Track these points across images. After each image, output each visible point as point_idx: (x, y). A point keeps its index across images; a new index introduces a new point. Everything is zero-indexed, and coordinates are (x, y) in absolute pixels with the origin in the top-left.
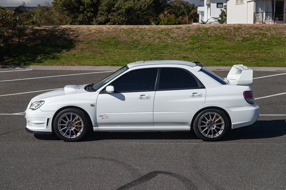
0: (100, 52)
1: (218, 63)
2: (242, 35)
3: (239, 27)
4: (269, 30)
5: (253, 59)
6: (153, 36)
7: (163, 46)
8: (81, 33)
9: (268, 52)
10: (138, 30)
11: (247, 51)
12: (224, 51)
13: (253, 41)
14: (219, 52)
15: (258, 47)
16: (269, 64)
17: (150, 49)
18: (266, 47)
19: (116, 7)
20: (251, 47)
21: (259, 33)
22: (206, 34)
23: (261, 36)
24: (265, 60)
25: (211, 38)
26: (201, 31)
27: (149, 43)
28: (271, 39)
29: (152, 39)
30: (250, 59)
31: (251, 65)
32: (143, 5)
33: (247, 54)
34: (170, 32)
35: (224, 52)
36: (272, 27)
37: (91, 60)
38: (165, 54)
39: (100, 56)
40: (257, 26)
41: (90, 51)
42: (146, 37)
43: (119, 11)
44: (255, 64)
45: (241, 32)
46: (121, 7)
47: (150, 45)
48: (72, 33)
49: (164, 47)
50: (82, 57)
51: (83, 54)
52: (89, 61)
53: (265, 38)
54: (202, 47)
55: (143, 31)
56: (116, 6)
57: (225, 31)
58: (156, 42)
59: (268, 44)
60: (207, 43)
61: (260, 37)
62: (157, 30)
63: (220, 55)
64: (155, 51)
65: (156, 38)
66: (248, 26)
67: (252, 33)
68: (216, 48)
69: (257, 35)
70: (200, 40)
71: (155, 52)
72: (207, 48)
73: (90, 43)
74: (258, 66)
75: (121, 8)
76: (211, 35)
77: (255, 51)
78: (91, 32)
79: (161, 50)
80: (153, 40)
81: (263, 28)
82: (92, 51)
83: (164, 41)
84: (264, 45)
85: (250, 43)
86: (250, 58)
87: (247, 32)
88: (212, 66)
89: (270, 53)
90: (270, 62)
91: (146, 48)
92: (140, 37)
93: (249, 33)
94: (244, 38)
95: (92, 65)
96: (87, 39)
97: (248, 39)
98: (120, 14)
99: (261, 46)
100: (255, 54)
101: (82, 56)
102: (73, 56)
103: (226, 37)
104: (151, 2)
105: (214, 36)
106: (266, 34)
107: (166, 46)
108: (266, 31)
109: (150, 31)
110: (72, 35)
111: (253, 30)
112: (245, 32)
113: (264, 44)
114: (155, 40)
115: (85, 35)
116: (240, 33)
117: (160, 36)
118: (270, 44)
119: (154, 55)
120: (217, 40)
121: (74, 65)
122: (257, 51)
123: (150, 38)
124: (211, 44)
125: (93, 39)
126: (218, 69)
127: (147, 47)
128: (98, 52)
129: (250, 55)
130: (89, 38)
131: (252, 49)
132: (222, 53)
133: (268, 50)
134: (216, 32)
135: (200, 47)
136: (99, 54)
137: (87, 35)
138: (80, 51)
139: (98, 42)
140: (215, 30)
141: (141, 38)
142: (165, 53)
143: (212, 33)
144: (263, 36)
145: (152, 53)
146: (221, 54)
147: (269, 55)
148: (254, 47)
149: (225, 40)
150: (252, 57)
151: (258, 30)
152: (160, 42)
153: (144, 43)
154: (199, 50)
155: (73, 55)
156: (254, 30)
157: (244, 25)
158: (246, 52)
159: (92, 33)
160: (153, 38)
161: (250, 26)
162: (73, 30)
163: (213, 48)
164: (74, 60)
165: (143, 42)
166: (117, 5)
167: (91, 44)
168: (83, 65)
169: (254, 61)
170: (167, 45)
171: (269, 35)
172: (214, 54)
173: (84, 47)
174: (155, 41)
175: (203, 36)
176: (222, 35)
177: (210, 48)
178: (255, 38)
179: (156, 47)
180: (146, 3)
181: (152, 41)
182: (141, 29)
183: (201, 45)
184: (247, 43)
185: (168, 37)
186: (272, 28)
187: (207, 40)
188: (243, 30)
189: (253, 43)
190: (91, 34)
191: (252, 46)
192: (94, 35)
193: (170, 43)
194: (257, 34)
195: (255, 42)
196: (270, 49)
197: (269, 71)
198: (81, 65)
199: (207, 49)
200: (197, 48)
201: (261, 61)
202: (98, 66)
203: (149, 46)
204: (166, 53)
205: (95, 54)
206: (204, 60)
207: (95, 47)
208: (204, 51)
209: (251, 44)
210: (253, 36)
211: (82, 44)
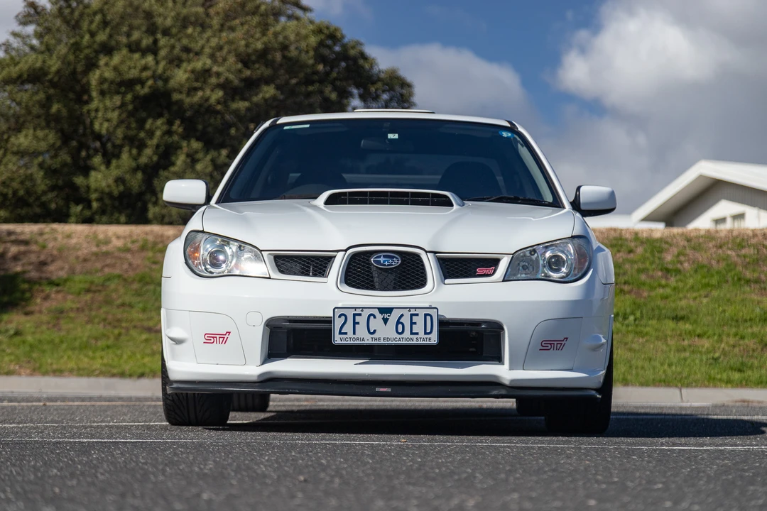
0: (146, 324)
1: (737, 376)
8: (60, 250)
12: (750, 330)
14: (728, 335)
22: (652, 263)
25: (678, 277)
26: (631, 251)
35: (754, 335)
37: (98, 354)
39: (147, 340)
41: (97, 320)
48: (14, 249)
50: (57, 340)
51: (60, 330)
52: (86, 360)
54: (641, 313)
57: (743, 252)
60: (665, 298)
63: (734, 346)
68: (710, 318)
70: (626, 288)
72: (669, 318)
73: (100, 291)
76: (679, 266)
78: (104, 249)
82: (105, 320)
88: (707, 387)
95: (102, 374)
96: (88, 272)
101: (55, 336)
102: (11, 337)
103: (748, 275)
105: (696, 271)
110: (16, 258)
115: (77, 258)
120: (707, 285)
121: (9, 373)
124: (683, 303)
125: (117, 271)
126: (744, 401)
128: (133, 324)
130: (97, 271)
132: (742, 338)
134: (702, 258)
135: (633, 313)
136: (141, 333)
137: (85, 260)
138: (45, 318)
139: (136, 286)
140: (694, 249)
143: (682, 258)
146: (741, 342)
149: (748, 289)
154: (628, 326)
155: (12, 332)
159: (113, 253)
162: (22, 237)
163: (695, 317)
164: (10, 354)
167: (104, 293)
168: (58, 372)
172: (706, 343)
173: (69, 304)
175: (639, 271)
176: (731, 267)
177: (682, 318)
183: (635, 303)
187: (663, 287)
190: (107, 254)
192: (120, 258)
198: (45, 374)
199: (671, 324)
200: (620, 319)
202: (131, 376)
205: (123, 331)
206: (662, 364)
207: (123, 305)
208: (657, 330)
211: (58, 292)
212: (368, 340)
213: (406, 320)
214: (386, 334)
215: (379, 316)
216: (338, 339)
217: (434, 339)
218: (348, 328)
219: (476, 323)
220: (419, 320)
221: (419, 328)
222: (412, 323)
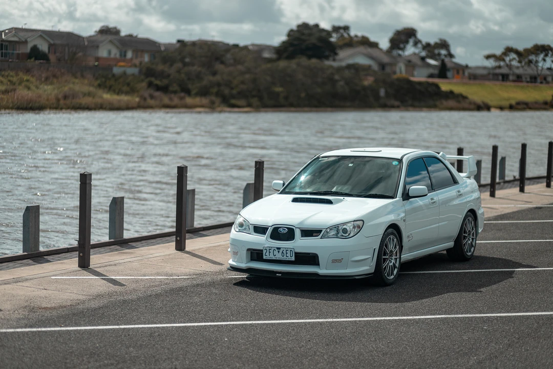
212: (274, 258)
213: (285, 252)
214: (279, 256)
215: (277, 250)
216: (265, 257)
217: (293, 259)
218: (267, 254)
219: (309, 254)
220: (288, 252)
221: (288, 255)
222: (287, 253)
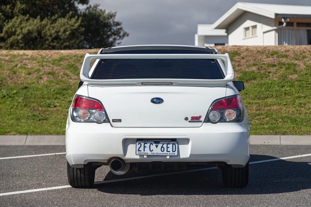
2: (240, 68)
3: (234, 52)
4: (301, 57)
5: (263, 118)
6: (39, 70)
7: (56, 91)
9: (301, 104)
10: (7, 58)
11: (251, 101)
13: (267, 80)
15: (276, 91)
16: (304, 129)
17: (21, 98)
18: (296, 92)
19: (6, 32)
20: (260, 92)
21: (279, 64)
23: (284, 69)
24: (294, 121)
27: (25, 85)
28: (306, 75)
29: (35, 75)
30: (258, 117)
31: (257, 131)
32: (62, 30)
33: (250, 106)
34: (78, 62)
36: (309, 51)
38: (55, 109)
40: (275, 50)
42: (22, 72)
43: (11, 39)
44: (270, 128)
45: (239, 61)
46: (15, 31)
47: (26, 88)
49: (57, 93)
53: (292, 74)
55: (18, 60)
56: (5, 29)
58: (42, 82)
59: (300, 87)
61: (282, 71)
62: (50, 57)
64: (34, 102)
65: (43, 74)
66: (255, 49)
67: (264, 64)
69: (274, 68)
71: (34, 104)
74: (276, 134)
75: (14, 33)
77: (269, 101)
79: (49, 99)
80: (37, 77)
81: (288, 53)
83: (61, 81)
84: (292, 88)
85: (257, 85)
86: (258, 115)
87: (252, 62)
89: (305, 104)
90: (305, 124)
91: (14, 94)
92: (9, 72)
93: (258, 63)
94: (245, 73)
97: (253, 74)
98: (14, 45)
99: (283, 89)
100: (269, 108)
104: (77, 25)
106: (295, 65)
107: (63, 90)
108: (295, 58)
109: (33, 60)
111: (265, 57)
112: (247, 61)
113: (291, 86)
114: (41, 78)
116: (237, 64)
117: (54, 70)
118: (305, 85)
119: (29, 110)
122: (275, 100)
123: (30, 74)
127: (16, 93)
129: (257, 110)
131: (262, 96)
133: (299, 97)
141: (9, 74)
142: (55, 106)
144: (288, 68)
145: (25, 106)
147: (303, 109)
148: (268, 92)
150: (262, 114)
151: (277, 57)
152: (53, 82)
153: (12, 85)
156: (268, 57)
157: (245, 48)
158: (249, 103)
160: (38, 73)
161: (259, 49)
165: (11, 83)
166: (7, 27)
169: (267, 123)
170: (65, 89)
171: (303, 66)
174: (41, 80)
178: (269, 73)
179: (38, 93)
180: (68, 26)
181: (34, 81)
182: (14, 56)
184: (252, 85)
185: (71, 72)
186: (308, 53)
188: (243, 58)
189: (264, 84)
191: (264, 88)
193: (73, 84)
194: (274, 66)
195: (270, 82)
196: (305, 97)
197: (302, 146)
201: (284, 122)
203: (25, 91)
204: (58, 105)
209: (261, 85)
210: (265, 69)
